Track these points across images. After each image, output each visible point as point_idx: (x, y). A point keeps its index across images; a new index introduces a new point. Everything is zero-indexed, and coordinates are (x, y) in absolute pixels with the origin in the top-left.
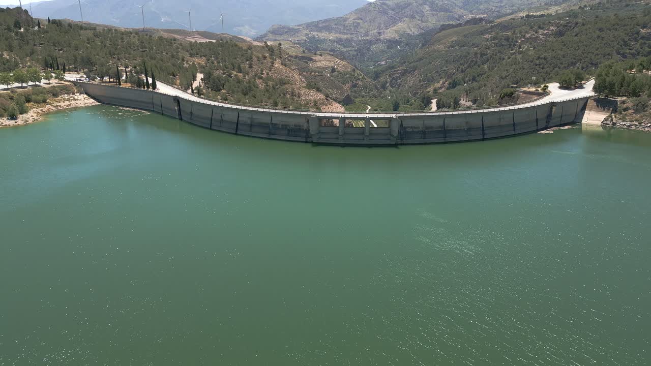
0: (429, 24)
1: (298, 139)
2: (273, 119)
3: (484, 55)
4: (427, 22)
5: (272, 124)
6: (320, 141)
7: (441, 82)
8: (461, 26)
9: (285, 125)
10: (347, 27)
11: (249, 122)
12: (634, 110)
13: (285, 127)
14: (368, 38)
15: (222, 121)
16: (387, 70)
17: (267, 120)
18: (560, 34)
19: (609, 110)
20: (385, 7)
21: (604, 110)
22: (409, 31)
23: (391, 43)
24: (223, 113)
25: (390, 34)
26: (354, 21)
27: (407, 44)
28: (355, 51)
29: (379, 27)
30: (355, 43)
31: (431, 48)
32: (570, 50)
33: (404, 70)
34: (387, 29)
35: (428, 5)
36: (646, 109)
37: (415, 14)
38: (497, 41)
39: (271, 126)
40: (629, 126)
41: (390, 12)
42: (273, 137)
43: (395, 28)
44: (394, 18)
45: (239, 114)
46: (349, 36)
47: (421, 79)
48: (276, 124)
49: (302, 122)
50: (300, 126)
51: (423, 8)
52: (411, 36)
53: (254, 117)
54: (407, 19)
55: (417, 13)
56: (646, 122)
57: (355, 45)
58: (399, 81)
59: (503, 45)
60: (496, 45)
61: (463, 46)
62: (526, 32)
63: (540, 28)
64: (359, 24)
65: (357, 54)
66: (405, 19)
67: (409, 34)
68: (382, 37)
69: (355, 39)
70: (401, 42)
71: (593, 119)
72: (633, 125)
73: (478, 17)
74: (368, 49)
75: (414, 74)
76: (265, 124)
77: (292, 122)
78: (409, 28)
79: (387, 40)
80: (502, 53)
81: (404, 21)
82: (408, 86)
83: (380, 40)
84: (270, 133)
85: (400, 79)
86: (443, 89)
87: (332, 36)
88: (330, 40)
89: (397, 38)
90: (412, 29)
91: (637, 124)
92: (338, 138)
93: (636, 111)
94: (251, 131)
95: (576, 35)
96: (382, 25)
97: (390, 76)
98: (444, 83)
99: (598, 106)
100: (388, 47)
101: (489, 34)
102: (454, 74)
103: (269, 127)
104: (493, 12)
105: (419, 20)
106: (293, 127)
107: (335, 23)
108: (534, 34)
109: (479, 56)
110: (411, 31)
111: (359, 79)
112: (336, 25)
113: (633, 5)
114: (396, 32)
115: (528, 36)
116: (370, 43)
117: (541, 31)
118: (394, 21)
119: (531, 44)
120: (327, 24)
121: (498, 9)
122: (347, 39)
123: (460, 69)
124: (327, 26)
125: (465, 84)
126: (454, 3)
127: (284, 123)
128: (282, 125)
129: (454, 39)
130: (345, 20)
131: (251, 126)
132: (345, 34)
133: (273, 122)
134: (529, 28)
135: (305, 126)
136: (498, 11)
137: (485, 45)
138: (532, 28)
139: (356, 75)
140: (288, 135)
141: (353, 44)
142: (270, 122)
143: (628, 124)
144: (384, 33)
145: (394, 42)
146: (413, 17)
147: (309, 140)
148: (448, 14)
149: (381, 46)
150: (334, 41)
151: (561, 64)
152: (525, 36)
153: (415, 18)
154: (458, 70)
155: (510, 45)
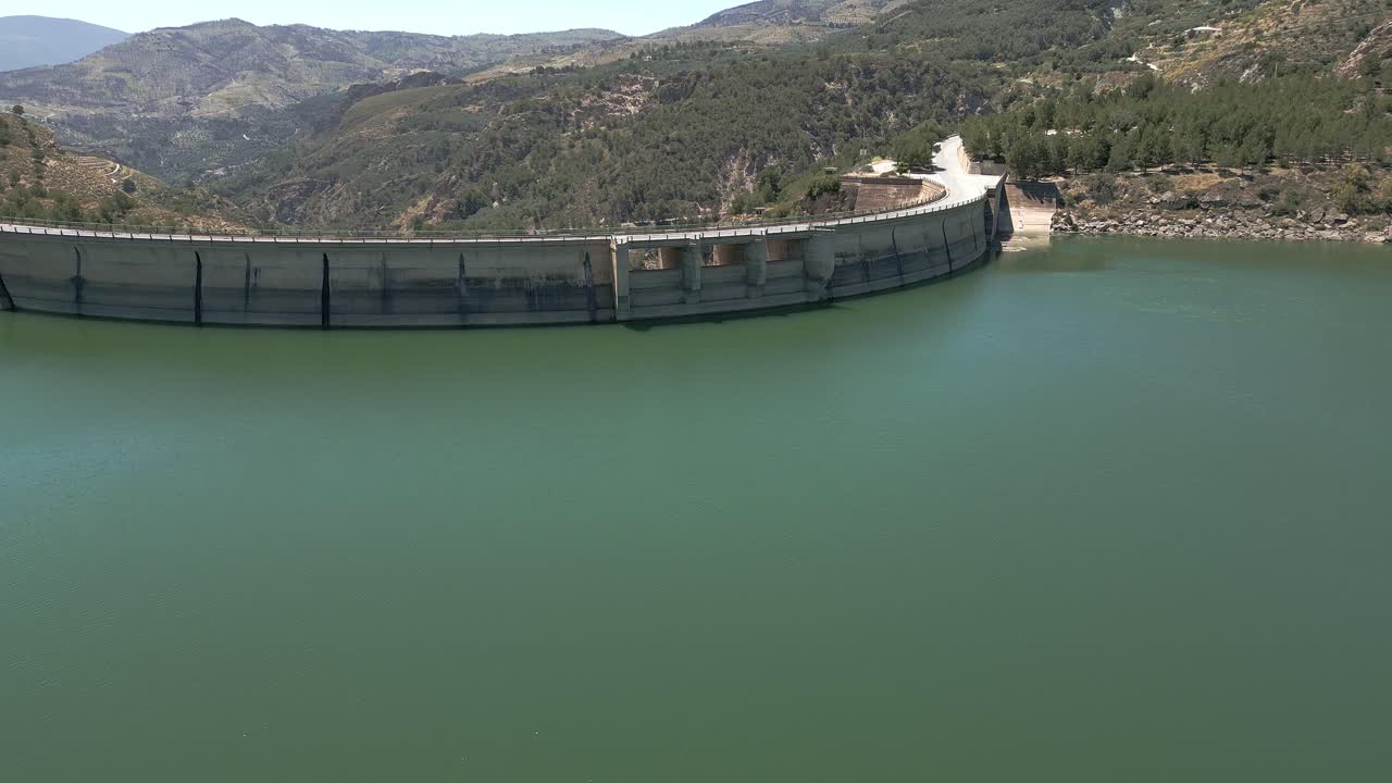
0: (304, 86)
1: (567, 317)
2: (467, 264)
3: (511, 141)
4: (298, 80)
5: (468, 280)
6: (638, 314)
7: (423, 204)
8: (395, 90)
9: (515, 280)
10: (91, 88)
11: (375, 283)
12: (1093, 197)
13: (514, 285)
14: (155, 115)
15: (249, 291)
16: (247, 186)
17: (447, 269)
18: (669, 96)
19: (1050, 202)
20: (185, 43)
21: (1042, 203)
22: (260, 102)
23: (222, 128)
24: (255, 264)
25: (213, 105)
26: (108, 74)
27: (265, 130)
28: (130, 145)
29: (180, 89)
30: (124, 128)
31: (351, 134)
32: (720, 124)
33: (307, 183)
34: (203, 93)
35: (292, 44)
36: (1115, 194)
37: (266, 63)
38: (529, 113)
39: (464, 290)
40: (1105, 229)
41: (201, 55)
42: (472, 320)
43: (224, 92)
44: (217, 71)
45: (326, 261)
46: (101, 111)
47: (358, 201)
48: (479, 281)
49: (570, 265)
50: (560, 277)
51: (284, 49)
52: (269, 111)
53: (391, 264)
54: (250, 73)
55: (272, 60)
56: (1133, 218)
57: (125, 132)
58: (300, 208)
59: (544, 122)
60: (529, 120)
61: (428, 128)
62: (580, 96)
63: (602, 87)
64: (122, 81)
65: (137, 155)
66: (244, 73)
67: (261, 106)
68: (195, 113)
69: (122, 117)
70: (247, 126)
71: (1031, 222)
72: (1109, 226)
73: (412, 72)
74: (165, 142)
75: (333, 192)
76: (442, 282)
77: (536, 269)
78: (260, 93)
79: (210, 121)
80: (546, 139)
81: (244, 77)
82: (325, 218)
83: (190, 119)
84: (463, 311)
85: (301, 203)
86: (434, 218)
87: (53, 112)
88: (49, 120)
89: (236, 115)
90: (269, 96)
91: (1115, 223)
92: (683, 302)
93: (1099, 201)
94: (386, 311)
95: (714, 96)
96: (189, 87)
97: (272, 198)
98: (431, 205)
99: (1029, 197)
100: (217, 137)
101: (475, 104)
102: (454, 184)
103: (457, 290)
104: (442, 64)
105: (280, 76)
106: (543, 282)
107: (51, 79)
108: (596, 100)
109: (501, 144)
110: (266, 99)
111: (212, 206)
112: (55, 82)
113: (722, 53)
114: (229, 101)
115: (585, 103)
116: (166, 125)
117: (607, 95)
118: (218, 77)
119: (598, 119)
120: (30, 81)
121: (449, 59)
122: (98, 118)
123: (466, 176)
124: (31, 85)
125: (496, 204)
126: (348, 43)
127: (508, 275)
128: (504, 281)
129: (401, 114)
130: (83, 72)
131: (386, 295)
132: (90, 105)
133: (469, 273)
134: (582, 87)
135: (581, 276)
136: (452, 63)
137: (508, 121)
138: (588, 87)
139: (200, 197)
140: (531, 309)
141: (119, 129)
142: (457, 275)
143: (1100, 225)
144: (198, 103)
145: (230, 126)
146: (263, 70)
147: (602, 315)
148: (345, 64)
149: (198, 134)
150: (63, 123)
151: (713, 150)
152: (579, 103)
153: (271, 71)
154: (461, 176)
155: (558, 122)
